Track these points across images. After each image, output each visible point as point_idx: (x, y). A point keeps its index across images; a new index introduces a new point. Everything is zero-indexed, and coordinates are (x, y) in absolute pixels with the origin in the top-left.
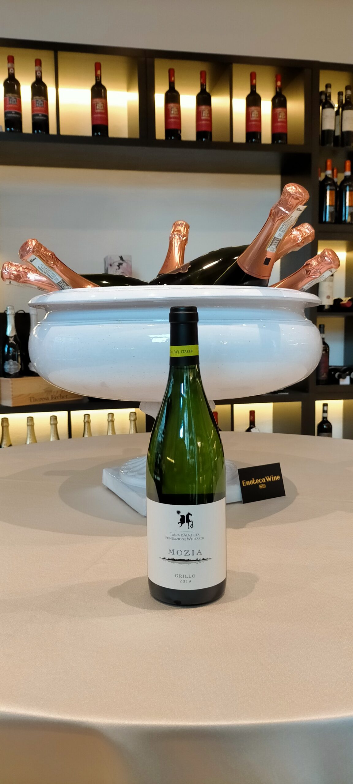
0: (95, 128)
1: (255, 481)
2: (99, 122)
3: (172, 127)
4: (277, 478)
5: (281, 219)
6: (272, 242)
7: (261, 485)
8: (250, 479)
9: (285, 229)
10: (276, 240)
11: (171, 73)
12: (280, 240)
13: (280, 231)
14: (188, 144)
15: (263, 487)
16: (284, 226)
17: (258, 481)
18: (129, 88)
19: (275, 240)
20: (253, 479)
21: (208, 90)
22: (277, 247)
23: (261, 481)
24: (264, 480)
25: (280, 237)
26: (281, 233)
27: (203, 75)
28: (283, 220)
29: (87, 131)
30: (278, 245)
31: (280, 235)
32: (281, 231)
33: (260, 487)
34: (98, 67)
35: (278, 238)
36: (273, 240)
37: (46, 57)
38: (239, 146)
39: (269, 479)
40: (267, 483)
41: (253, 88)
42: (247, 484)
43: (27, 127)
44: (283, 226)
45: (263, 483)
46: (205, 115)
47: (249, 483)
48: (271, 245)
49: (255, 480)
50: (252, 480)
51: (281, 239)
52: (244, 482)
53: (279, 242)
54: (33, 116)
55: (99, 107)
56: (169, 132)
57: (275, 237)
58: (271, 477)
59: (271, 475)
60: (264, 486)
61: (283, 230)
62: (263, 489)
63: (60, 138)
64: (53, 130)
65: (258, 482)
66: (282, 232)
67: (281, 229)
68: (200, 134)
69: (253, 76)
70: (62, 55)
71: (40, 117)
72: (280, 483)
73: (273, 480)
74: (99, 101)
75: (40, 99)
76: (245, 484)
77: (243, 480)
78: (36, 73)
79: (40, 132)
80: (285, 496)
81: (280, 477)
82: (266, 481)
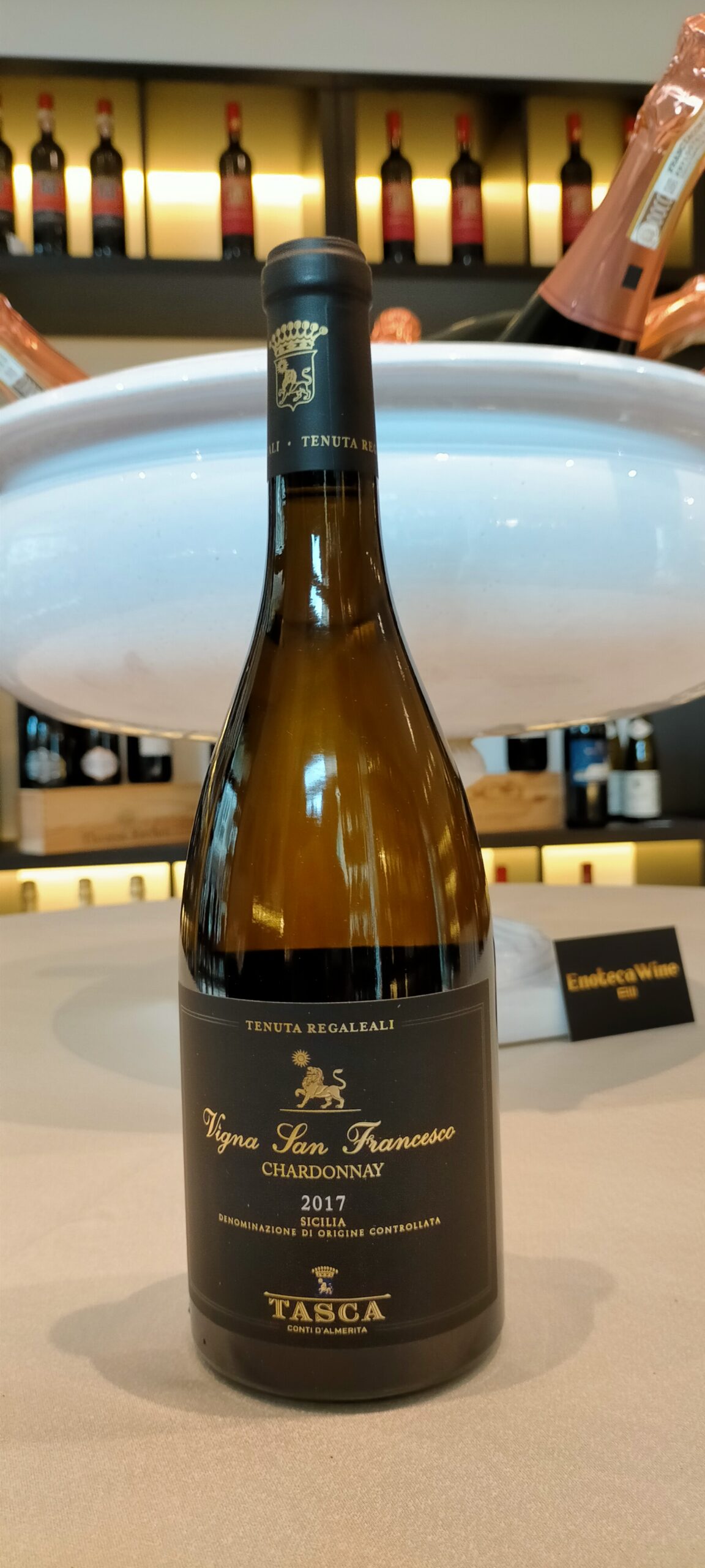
0: (228, 241)
1: (605, 977)
2: (235, 229)
3: (397, 235)
4: (668, 970)
5: (672, 128)
6: (648, 212)
7: (623, 988)
8: (590, 971)
9: (686, 163)
10: (659, 203)
11: (393, 122)
12: (672, 206)
14: (433, 272)
15: (628, 996)
16: (684, 155)
17: (614, 977)
18: (304, 167)
19: (655, 202)
20: (599, 970)
21: (475, 154)
22: (662, 227)
23: (623, 977)
24: (630, 976)
25: (672, 193)
26: (674, 178)
27: (461, 123)
28: (678, 132)
29: (210, 247)
30: (665, 220)
31: (671, 185)
32: (675, 169)
33: (623, 993)
34: (233, 111)
36: (652, 204)
37: (123, 93)
39: (645, 973)
40: (640, 984)
41: (575, 151)
42: (582, 986)
43: (80, 242)
44: (680, 152)
45: (628, 984)
46: (468, 208)
47: (589, 982)
48: (644, 220)
49: (604, 973)
50: (595, 972)
51: (674, 203)
52: (573, 978)
53: (668, 212)
54: (96, 219)
56: (388, 247)
57: (655, 195)
58: (652, 966)
59: (651, 962)
60: (631, 993)
61: (680, 168)
62: (629, 1003)
63: (152, 266)
64: (135, 247)
65: (613, 979)
66: (677, 174)
68: (457, 250)
69: (573, 122)
70: (159, 90)
71: (108, 222)
72: (678, 987)
73: (656, 975)
74: (235, 183)
75: (107, 182)
76: (577, 984)
77: (569, 972)
78: (99, 128)
79: (108, 252)
80: (695, 1022)
81: (678, 967)
82: (638, 977)
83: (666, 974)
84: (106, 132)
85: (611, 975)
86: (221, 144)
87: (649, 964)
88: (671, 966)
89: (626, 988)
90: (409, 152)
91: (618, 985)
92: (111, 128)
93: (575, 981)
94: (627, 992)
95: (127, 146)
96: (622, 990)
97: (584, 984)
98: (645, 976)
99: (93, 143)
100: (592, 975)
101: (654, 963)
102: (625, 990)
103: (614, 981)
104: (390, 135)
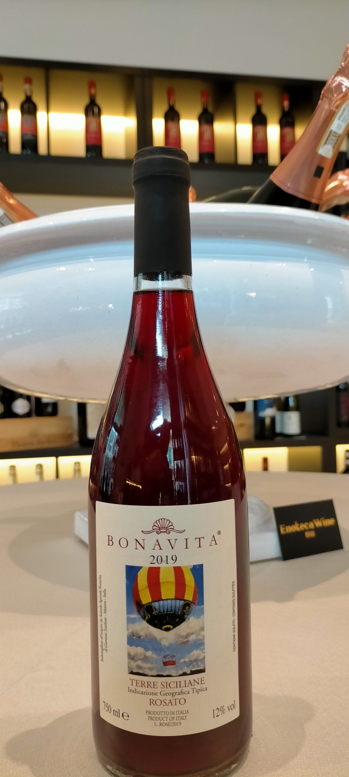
0: (89, 148)
1: (299, 526)
2: (92, 142)
4: (329, 522)
5: (341, 98)
6: (327, 139)
7: (308, 532)
8: (291, 523)
9: (347, 116)
10: (333, 135)
11: (170, 93)
12: (339, 137)
13: (339, 119)
14: (191, 166)
15: (310, 536)
17: (303, 526)
18: (126, 113)
19: (331, 135)
20: (296, 523)
21: (210, 109)
22: (334, 147)
23: (308, 526)
24: (311, 526)
25: (339, 130)
27: (204, 95)
28: (344, 100)
29: (80, 151)
30: (335, 144)
31: (339, 126)
33: (309, 535)
34: (92, 85)
35: (335, 133)
36: (329, 136)
37: (37, 75)
38: (244, 168)
39: (318, 524)
40: (316, 529)
41: (259, 109)
42: (287, 531)
43: (15, 146)
45: (310, 530)
46: (207, 135)
47: (291, 529)
48: (325, 143)
49: (298, 524)
50: (294, 524)
51: (340, 135)
52: (283, 527)
53: (337, 140)
54: (23, 135)
55: (93, 127)
57: (331, 131)
58: (322, 520)
59: (321, 517)
60: (312, 534)
61: (344, 118)
62: (311, 540)
63: (50, 159)
64: (42, 149)
65: (303, 527)
66: (342, 121)
67: (340, 116)
68: (202, 156)
69: (257, 96)
70: (55, 73)
71: (29, 137)
72: (335, 530)
73: (324, 525)
74: (93, 121)
75: (28, 117)
76: (285, 530)
77: (281, 524)
78: (25, 91)
79: (29, 152)
80: (344, 549)
81: (335, 520)
82: (315, 526)
83: (329, 524)
84: (28, 93)
85: (302, 525)
86: (86, 101)
87: (321, 519)
88: (331, 520)
89: (309, 532)
90: (178, 107)
91: (306, 530)
92: (31, 91)
93: (284, 528)
94: (310, 534)
95: (39, 100)
96: (308, 533)
97: (289, 530)
98: (319, 525)
99: (22, 98)
100: (293, 525)
101: (323, 518)
102: (309, 533)
103: (303, 529)
104: (169, 99)
